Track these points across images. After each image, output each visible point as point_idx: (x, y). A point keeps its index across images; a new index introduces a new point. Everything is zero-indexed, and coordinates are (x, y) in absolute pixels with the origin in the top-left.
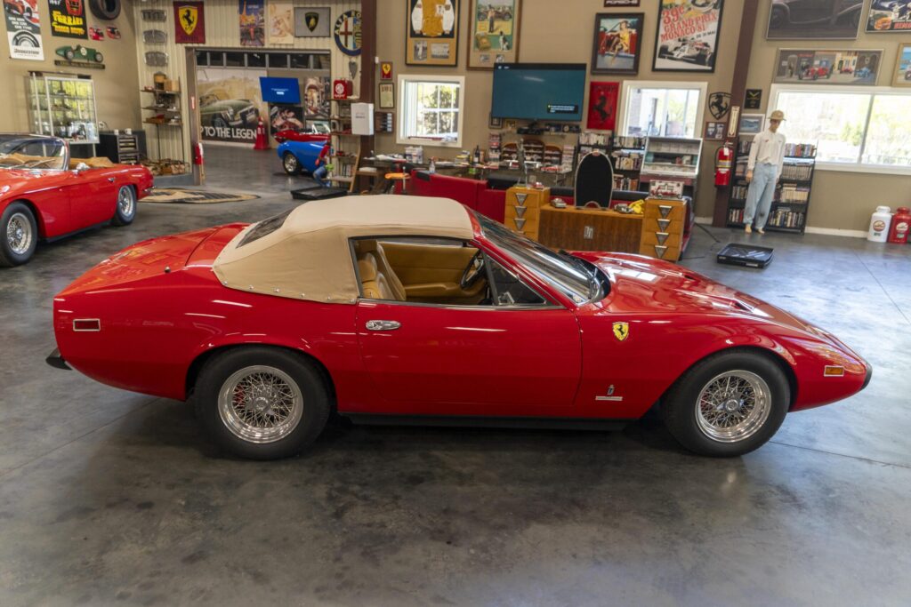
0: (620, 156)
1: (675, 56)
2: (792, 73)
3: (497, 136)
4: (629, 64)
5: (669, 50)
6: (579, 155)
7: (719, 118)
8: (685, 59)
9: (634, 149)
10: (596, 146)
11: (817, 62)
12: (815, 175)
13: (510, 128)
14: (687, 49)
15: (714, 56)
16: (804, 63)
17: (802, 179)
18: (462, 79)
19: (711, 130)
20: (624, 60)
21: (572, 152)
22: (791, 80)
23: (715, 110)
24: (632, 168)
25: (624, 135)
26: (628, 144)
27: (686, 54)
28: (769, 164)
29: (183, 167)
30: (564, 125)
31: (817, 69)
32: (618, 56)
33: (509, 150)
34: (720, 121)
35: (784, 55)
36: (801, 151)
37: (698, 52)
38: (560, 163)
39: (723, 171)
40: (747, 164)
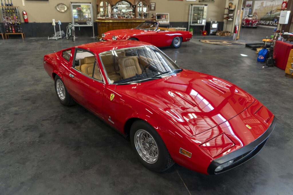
29: (229, 34)
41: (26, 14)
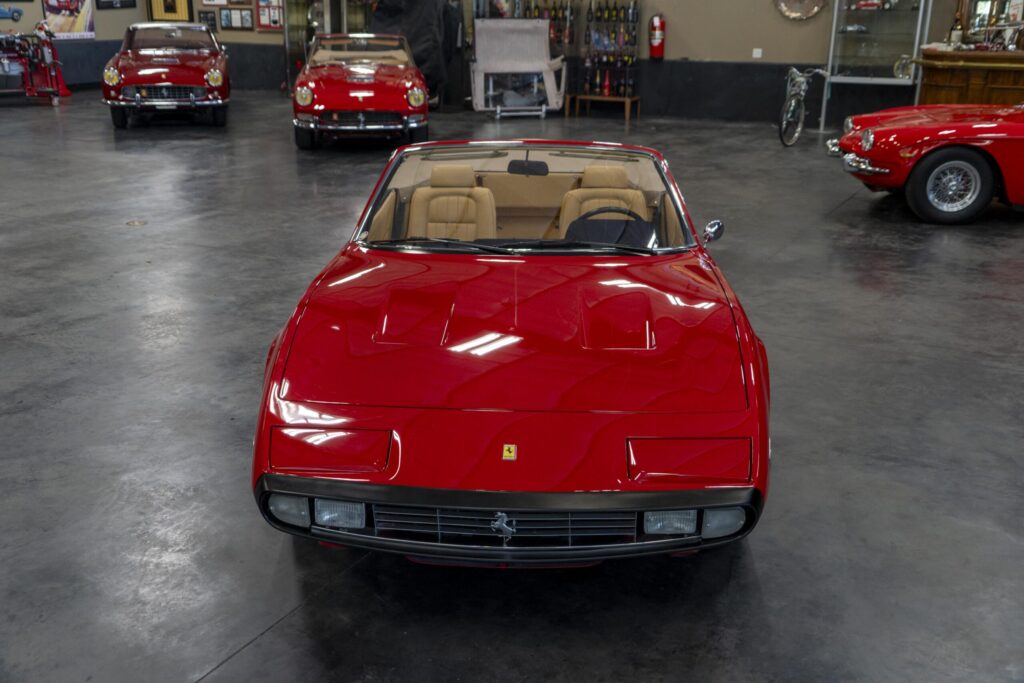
41: (663, 26)
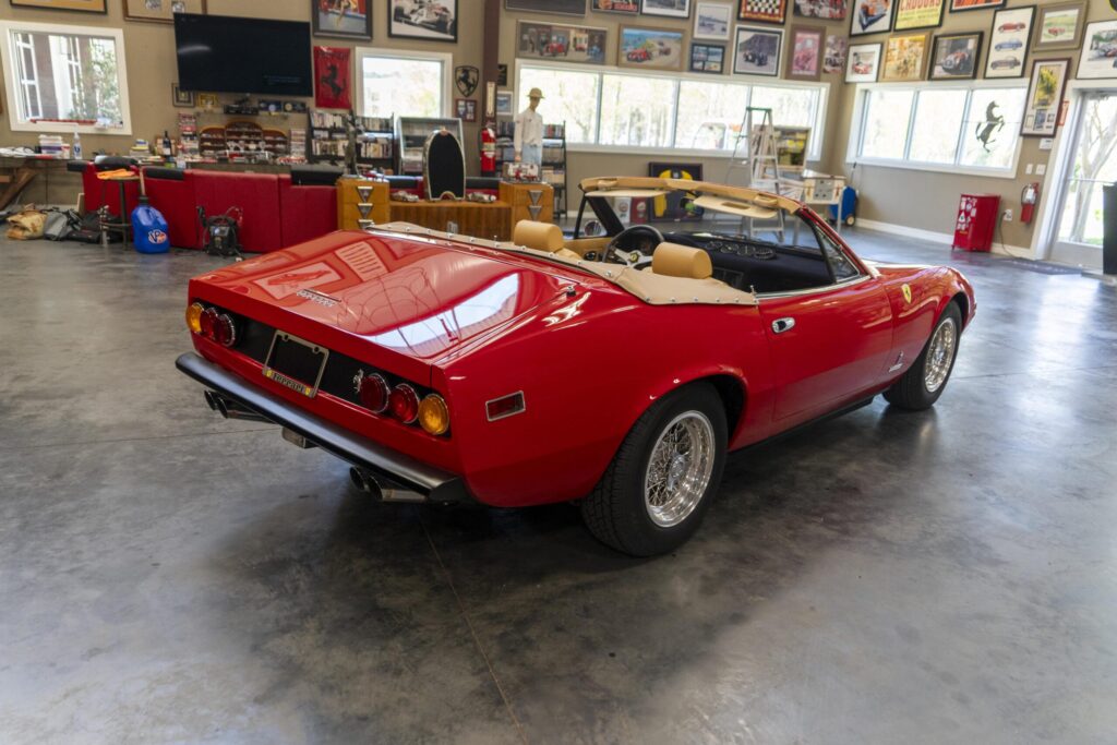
0: (366, 141)
1: (413, 21)
2: (533, 49)
3: (190, 117)
4: (360, 27)
5: (407, 11)
6: (313, 141)
7: (468, 95)
8: (424, 25)
9: (381, 132)
10: (333, 130)
11: (554, 38)
12: (568, 157)
13: (209, 107)
14: (425, 13)
15: (455, 23)
16: (543, 38)
17: (556, 161)
18: (118, 33)
19: (461, 109)
20: (354, 21)
21: (304, 138)
22: (534, 55)
23: (463, 86)
24: (381, 155)
25: (366, 115)
26: (373, 126)
27: (424, 18)
28: (535, 146)
30: (285, 103)
31: (555, 45)
32: (344, 15)
33: (210, 136)
34: (471, 98)
35: (524, 28)
36: (554, 131)
37: (437, 18)
38: (288, 152)
39: (490, 155)
40: (512, 146)
